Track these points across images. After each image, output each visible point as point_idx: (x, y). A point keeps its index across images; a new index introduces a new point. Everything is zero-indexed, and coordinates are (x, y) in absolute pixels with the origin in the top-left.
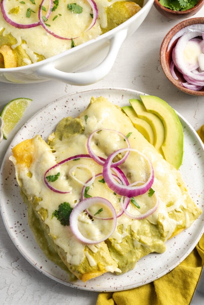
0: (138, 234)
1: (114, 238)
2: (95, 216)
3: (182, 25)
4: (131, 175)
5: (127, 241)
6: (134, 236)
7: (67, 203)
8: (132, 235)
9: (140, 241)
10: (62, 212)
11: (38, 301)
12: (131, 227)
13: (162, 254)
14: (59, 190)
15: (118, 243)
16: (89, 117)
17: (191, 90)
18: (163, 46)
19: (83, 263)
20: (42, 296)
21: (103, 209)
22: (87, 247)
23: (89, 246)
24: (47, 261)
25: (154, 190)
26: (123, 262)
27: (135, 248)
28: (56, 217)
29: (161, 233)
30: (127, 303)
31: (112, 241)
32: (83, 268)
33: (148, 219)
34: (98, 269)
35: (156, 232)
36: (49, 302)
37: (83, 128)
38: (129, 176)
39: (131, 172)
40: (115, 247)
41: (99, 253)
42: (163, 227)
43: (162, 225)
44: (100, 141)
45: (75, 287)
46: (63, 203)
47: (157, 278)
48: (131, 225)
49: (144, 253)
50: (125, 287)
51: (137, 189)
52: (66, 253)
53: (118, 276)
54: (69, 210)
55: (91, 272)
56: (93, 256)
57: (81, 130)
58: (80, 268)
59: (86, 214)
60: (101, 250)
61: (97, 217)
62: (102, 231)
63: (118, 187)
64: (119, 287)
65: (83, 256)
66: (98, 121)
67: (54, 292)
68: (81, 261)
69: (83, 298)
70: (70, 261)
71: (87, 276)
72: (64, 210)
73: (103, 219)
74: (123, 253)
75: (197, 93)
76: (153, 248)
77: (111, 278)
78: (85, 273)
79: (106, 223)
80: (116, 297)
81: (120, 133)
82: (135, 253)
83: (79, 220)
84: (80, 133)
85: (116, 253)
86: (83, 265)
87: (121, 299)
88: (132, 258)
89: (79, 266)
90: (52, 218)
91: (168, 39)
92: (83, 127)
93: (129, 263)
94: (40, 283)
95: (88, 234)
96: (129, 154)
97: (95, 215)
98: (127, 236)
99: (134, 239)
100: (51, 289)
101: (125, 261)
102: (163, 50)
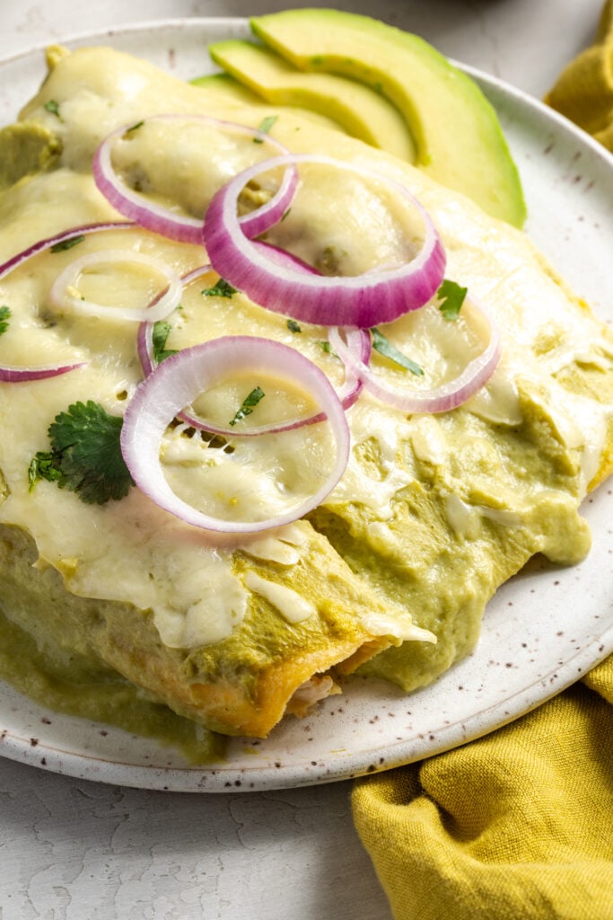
0: (455, 472)
1: (355, 497)
2: (235, 430)
4: (337, 254)
5: (413, 511)
6: (441, 481)
7: (85, 404)
8: (429, 481)
9: (474, 499)
10: (70, 451)
11: (58, 914)
12: (412, 448)
13: (579, 567)
14: (28, 370)
15: (379, 519)
16: (65, 100)
19: (249, 622)
20: (70, 887)
21: (264, 390)
22: (245, 555)
23: (252, 550)
24: (49, 723)
25: (462, 285)
26: (425, 608)
27: (461, 536)
28: (51, 480)
29: (554, 453)
30: (507, 778)
31: (351, 514)
32: (258, 641)
33: (474, 409)
34: (326, 629)
35: (528, 457)
36: (114, 903)
37: (53, 143)
38: (327, 266)
39: (331, 245)
40: (372, 538)
41: (309, 564)
42: (552, 426)
43: (544, 419)
44: (146, 164)
45: (228, 784)
46: (66, 411)
47: (601, 649)
48: (410, 440)
49: (503, 556)
50: (468, 719)
51: (390, 282)
52: (149, 614)
53: (415, 698)
54: (106, 428)
55: (299, 648)
56: (285, 581)
57: (45, 151)
58: (238, 645)
59: (189, 433)
60: (314, 554)
61: (249, 431)
62: (291, 482)
63: (303, 286)
64: (441, 729)
65: (237, 595)
66: (110, 105)
67: (125, 853)
68: (234, 614)
69: (276, 847)
70: (182, 636)
71: (289, 673)
72: (82, 438)
73: (275, 431)
74: (413, 565)
76: (539, 527)
77: (383, 715)
78: (270, 661)
79: (298, 444)
80: (442, 776)
81: (225, 122)
82: (465, 558)
83: (166, 462)
84: (45, 166)
85: (382, 575)
86: (249, 628)
87: (468, 775)
88: (461, 583)
89: (233, 641)
90: (30, 490)
92: (53, 136)
93: (455, 604)
94: (41, 835)
95: (231, 504)
96: (296, 176)
97: (233, 423)
98: (408, 488)
99: (443, 492)
100: (104, 846)
101: (434, 603)
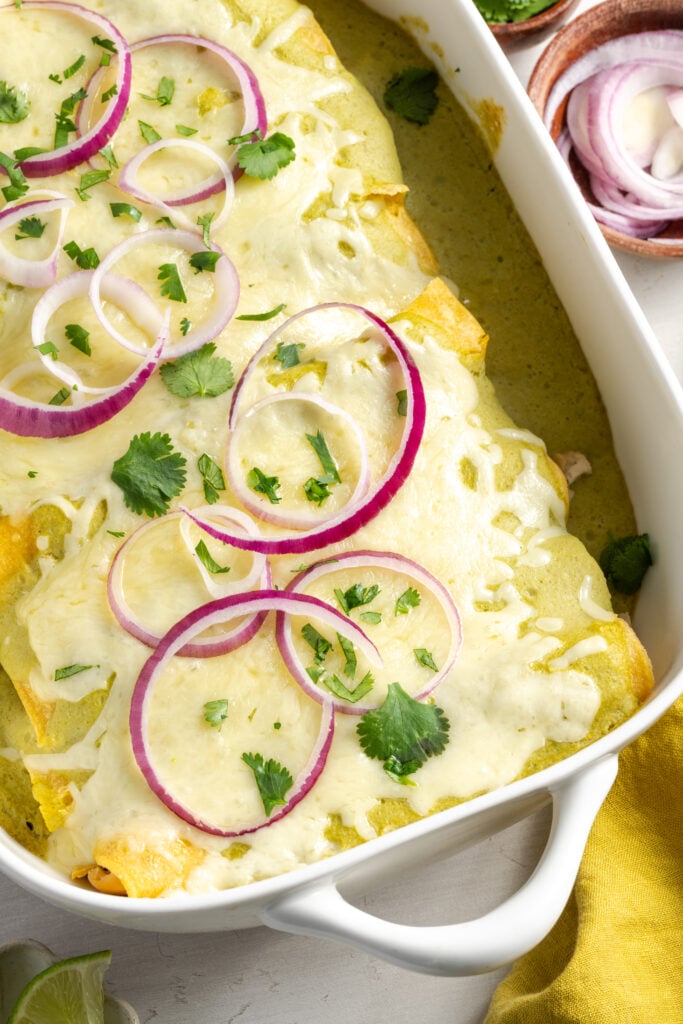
3: (615, 9)
17: (617, 230)
18: (541, 71)
75: (638, 245)
91: (559, 49)
102: (538, 85)
